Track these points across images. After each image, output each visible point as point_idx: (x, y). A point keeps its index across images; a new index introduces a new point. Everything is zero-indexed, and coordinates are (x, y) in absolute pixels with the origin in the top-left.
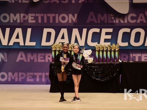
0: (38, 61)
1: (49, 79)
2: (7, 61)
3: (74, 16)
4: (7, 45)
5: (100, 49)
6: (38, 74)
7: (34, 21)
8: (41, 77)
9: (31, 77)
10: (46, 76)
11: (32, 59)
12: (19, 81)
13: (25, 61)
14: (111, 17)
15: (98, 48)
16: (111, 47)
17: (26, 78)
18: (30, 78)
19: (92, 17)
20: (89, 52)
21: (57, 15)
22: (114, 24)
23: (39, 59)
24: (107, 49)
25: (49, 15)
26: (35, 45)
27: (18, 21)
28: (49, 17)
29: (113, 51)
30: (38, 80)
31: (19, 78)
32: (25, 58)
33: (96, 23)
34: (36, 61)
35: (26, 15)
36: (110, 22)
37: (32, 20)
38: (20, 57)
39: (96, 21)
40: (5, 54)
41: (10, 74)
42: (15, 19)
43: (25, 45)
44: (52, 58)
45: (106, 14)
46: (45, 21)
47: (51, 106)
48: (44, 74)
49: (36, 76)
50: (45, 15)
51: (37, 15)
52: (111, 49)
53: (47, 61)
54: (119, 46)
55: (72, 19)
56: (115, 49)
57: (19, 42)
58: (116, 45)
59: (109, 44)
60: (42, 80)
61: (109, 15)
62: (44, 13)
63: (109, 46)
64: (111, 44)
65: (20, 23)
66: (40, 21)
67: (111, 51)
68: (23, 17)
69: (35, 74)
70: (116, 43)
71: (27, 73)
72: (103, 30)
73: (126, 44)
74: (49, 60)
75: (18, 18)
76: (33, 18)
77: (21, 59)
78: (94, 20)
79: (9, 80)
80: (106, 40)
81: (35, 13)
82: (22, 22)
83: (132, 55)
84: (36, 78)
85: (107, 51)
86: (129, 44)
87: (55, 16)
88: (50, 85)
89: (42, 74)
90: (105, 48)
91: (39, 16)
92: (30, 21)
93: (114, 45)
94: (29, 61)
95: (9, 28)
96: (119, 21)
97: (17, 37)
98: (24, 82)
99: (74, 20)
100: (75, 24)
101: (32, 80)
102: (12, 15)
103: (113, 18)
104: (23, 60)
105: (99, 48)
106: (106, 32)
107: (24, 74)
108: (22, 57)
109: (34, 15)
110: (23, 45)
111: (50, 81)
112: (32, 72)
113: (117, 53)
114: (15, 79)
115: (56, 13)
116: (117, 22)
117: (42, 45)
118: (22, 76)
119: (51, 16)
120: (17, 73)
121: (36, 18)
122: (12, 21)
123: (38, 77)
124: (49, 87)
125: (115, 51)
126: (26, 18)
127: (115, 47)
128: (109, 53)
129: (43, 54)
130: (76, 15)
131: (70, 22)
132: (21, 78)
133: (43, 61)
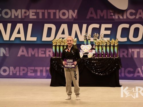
0: (39, 56)
1: (49, 73)
2: (8, 56)
3: (74, 12)
4: (8, 40)
5: (99, 45)
6: (39, 69)
7: (35, 17)
8: (41, 71)
9: (32, 71)
10: (47, 71)
11: (33, 53)
12: (21, 75)
13: (26, 55)
14: (111, 13)
15: (97, 43)
16: (110, 43)
17: (27, 72)
18: (31, 73)
19: (91, 13)
20: (89, 47)
21: (58, 11)
22: (113, 19)
23: (40, 53)
24: (107, 44)
25: (49, 11)
26: (36, 40)
27: (20, 17)
28: (50, 13)
29: (112, 46)
30: (39, 74)
31: (21, 73)
32: (26, 53)
33: (96, 19)
34: (36, 56)
35: (27, 11)
36: (109, 17)
37: (33, 15)
38: (22, 52)
39: (96, 16)
40: (7, 48)
41: (12, 68)
42: (16, 15)
43: (27, 40)
44: (52, 53)
45: (106, 10)
46: (46, 17)
47: (51, 100)
48: (44, 68)
49: (37, 70)
50: (46, 11)
51: (38, 11)
52: (110, 44)
53: (47, 56)
54: (118, 41)
55: (72, 15)
56: (114, 44)
57: (20, 38)
58: (115, 40)
59: (109, 39)
60: (43, 74)
61: (108, 11)
62: (45, 9)
63: (109, 41)
64: (111, 40)
65: (22, 18)
66: (41, 17)
67: (110, 46)
68: (24, 13)
69: (36, 68)
70: (115, 38)
71: (28, 68)
72: (103, 25)
73: (125, 40)
74: (49, 55)
75: (19, 13)
76: (34, 14)
77: (23, 54)
78: (94, 16)
79: (11, 74)
80: (106, 36)
81: (36, 9)
82: (23, 17)
83: (131, 50)
84: (37, 72)
85: (106, 46)
86: (128, 39)
87: (55, 12)
88: (51, 79)
89: (43, 68)
90: (105, 43)
91: (40, 11)
92: (31, 17)
93: (113, 40)
94: (30, 55)
95: (11, 24)
96: (119, 17)
97: (19, 32)
98: (25, 76)
99: (74, 16)
100: (75, 19)
101: (33, 74)
102: (13, 11)
103: (112, 14)
104: (24, 55)
105: (99, 43)
106: (105, 28)
107: (25, 68)
108: (23, 51)
109: (35, 11)
110: (25, 40)
111: (50, 75)
112: (33, 67)
113: (116, 48)
114: (16, 73)
115: (56, 9)
116: (117, 17)
117: (42, 40)
118: (24, 70)
119: (52, 11)
120: (19, 67)
121: (37, 14)
122: (13, 17)
123: (39, 71)
124: (49, 81)
125: (114, 46)
126: (27, 14)
127: (114, 43)
128: (108, 48)
129: (44, 49)
130: (76, 11)
131: (70, 17)
132: (22, 73)
133: (44, 56)
